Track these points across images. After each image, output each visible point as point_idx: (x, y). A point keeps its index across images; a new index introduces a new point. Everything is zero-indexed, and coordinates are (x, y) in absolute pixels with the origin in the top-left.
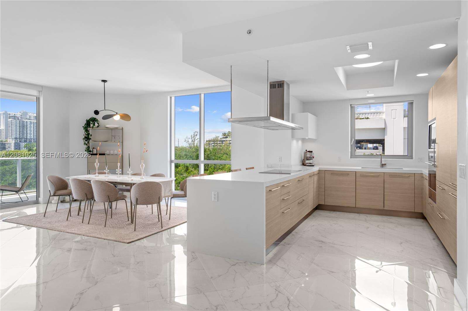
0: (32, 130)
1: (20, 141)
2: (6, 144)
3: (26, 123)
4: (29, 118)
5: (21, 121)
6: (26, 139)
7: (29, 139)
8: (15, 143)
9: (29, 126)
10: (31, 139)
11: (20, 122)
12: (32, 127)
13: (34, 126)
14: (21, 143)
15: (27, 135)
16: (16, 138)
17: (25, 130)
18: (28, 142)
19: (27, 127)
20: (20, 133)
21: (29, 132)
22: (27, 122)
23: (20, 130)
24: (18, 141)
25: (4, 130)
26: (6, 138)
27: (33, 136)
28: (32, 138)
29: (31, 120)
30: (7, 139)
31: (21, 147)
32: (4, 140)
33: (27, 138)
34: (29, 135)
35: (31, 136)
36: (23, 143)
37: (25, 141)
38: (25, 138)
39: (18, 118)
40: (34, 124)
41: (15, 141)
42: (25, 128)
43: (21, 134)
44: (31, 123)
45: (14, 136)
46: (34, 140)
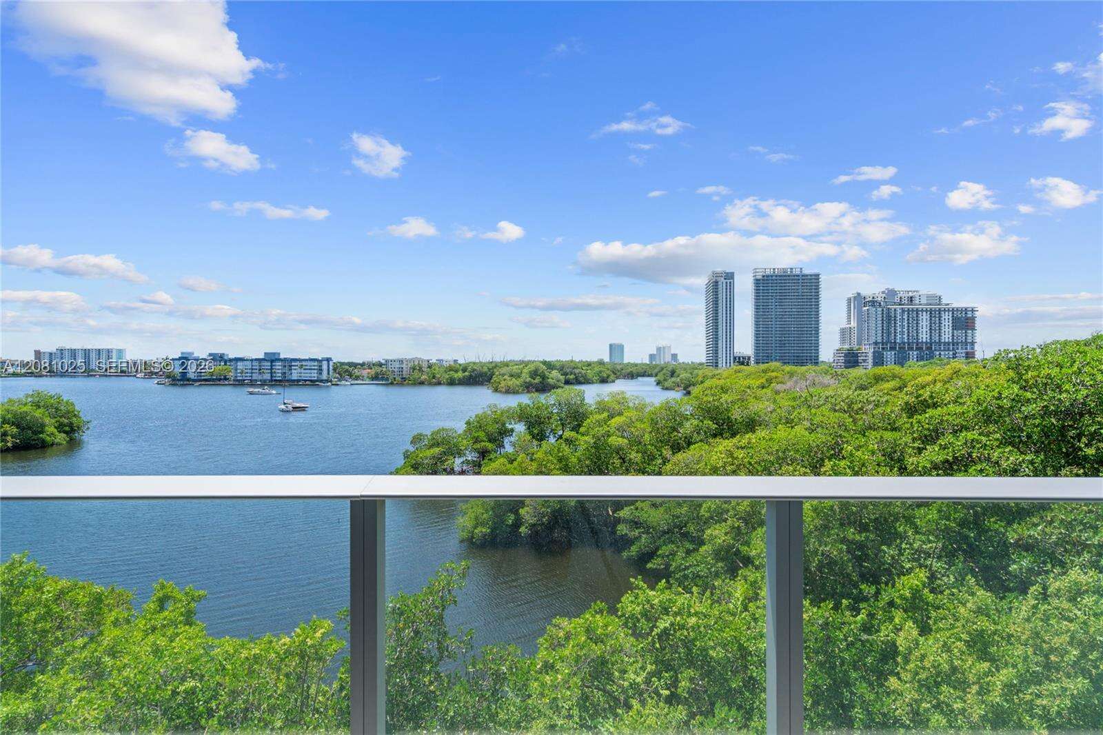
0: (906, 325)
1: (883, 349)
2: (859, 355)
3: (893, 313)
4: (899, 301)
5: (885, 309)
6: (893, 344)
7: (900, 344)
8: (874, 352)
9: (899, 317)
10: (904, 343)
11: (883, 310)
12: (906, 319)
13: (908, 316)
14: (885, 353)
15: (895, 335)
16: (876, 343)
17: (893, 325)
18: (897, 349)
19: (895, 320)
20: (883, 332)
21: (899, 329)
22: (895, 310)
23: (883, 326)
24: (879, 348)
25: (856, 329)
26: (859, 343)
27: (906, 338)
28: (906, 341)
29: (903, 305)
30: (861, 345)
31: (885, 360)
32: (856, 347)
33: (895, 342)
34: (899, 336)
35: (903, 338)
36: (889, 353)
37: (892, 349)
38: (893, 341)
39: (880, 303)
40: (908, 313)
41: (874, 348)
42: (893, 322)
43: (885, 335)
44: (903, 311)
45: (872, 340)
46: (909, 345)
